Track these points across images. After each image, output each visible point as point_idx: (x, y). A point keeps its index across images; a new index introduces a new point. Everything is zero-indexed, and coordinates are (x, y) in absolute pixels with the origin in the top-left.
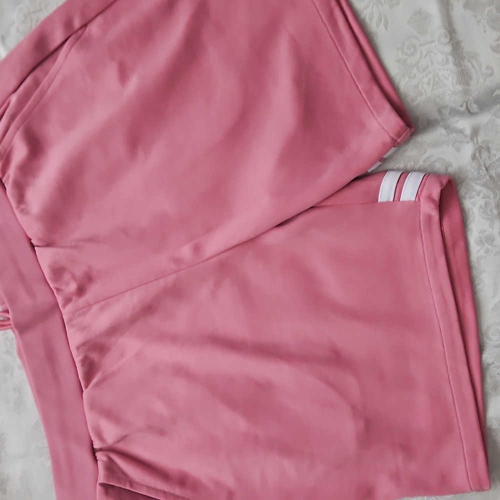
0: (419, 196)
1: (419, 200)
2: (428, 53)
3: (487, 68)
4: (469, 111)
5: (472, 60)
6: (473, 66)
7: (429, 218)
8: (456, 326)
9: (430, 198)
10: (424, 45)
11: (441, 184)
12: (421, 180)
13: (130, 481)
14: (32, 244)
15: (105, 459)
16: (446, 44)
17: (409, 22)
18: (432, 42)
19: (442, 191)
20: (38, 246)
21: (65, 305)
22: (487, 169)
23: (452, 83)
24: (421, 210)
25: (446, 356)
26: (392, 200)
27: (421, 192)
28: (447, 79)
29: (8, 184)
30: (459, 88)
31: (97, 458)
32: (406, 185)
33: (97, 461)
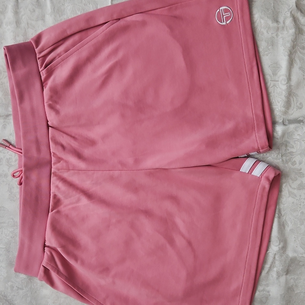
0: (262, 176)
1: (262, 178)
2: (273, 86)
3: (301, 104)
4: (283, 123)
5: (294, 97)
6: (293, 100)
7: (264, 188)
8: (257, 249)
9: (267, 178)
10: (273, 81)
11: (275, 174)
12: (266, 167)
13: (58, 270)
14: (48, 124)
15: (49, 253)
16: (284, 85)
17: (269, 66)
18: (277, 81)
19: (274, 177)
20: (51, 127)
21: (55, 164)
22: (282, 156)
23: (281, 105)
24: (261, 183)
25: (247, 263)
26: (247, 172)
27: (264, 174)
28: (279, 102)
29: (46, 88)
30: (283, 109)
31: (45, 251)
32: (257, 168)
33: (45, 252)
